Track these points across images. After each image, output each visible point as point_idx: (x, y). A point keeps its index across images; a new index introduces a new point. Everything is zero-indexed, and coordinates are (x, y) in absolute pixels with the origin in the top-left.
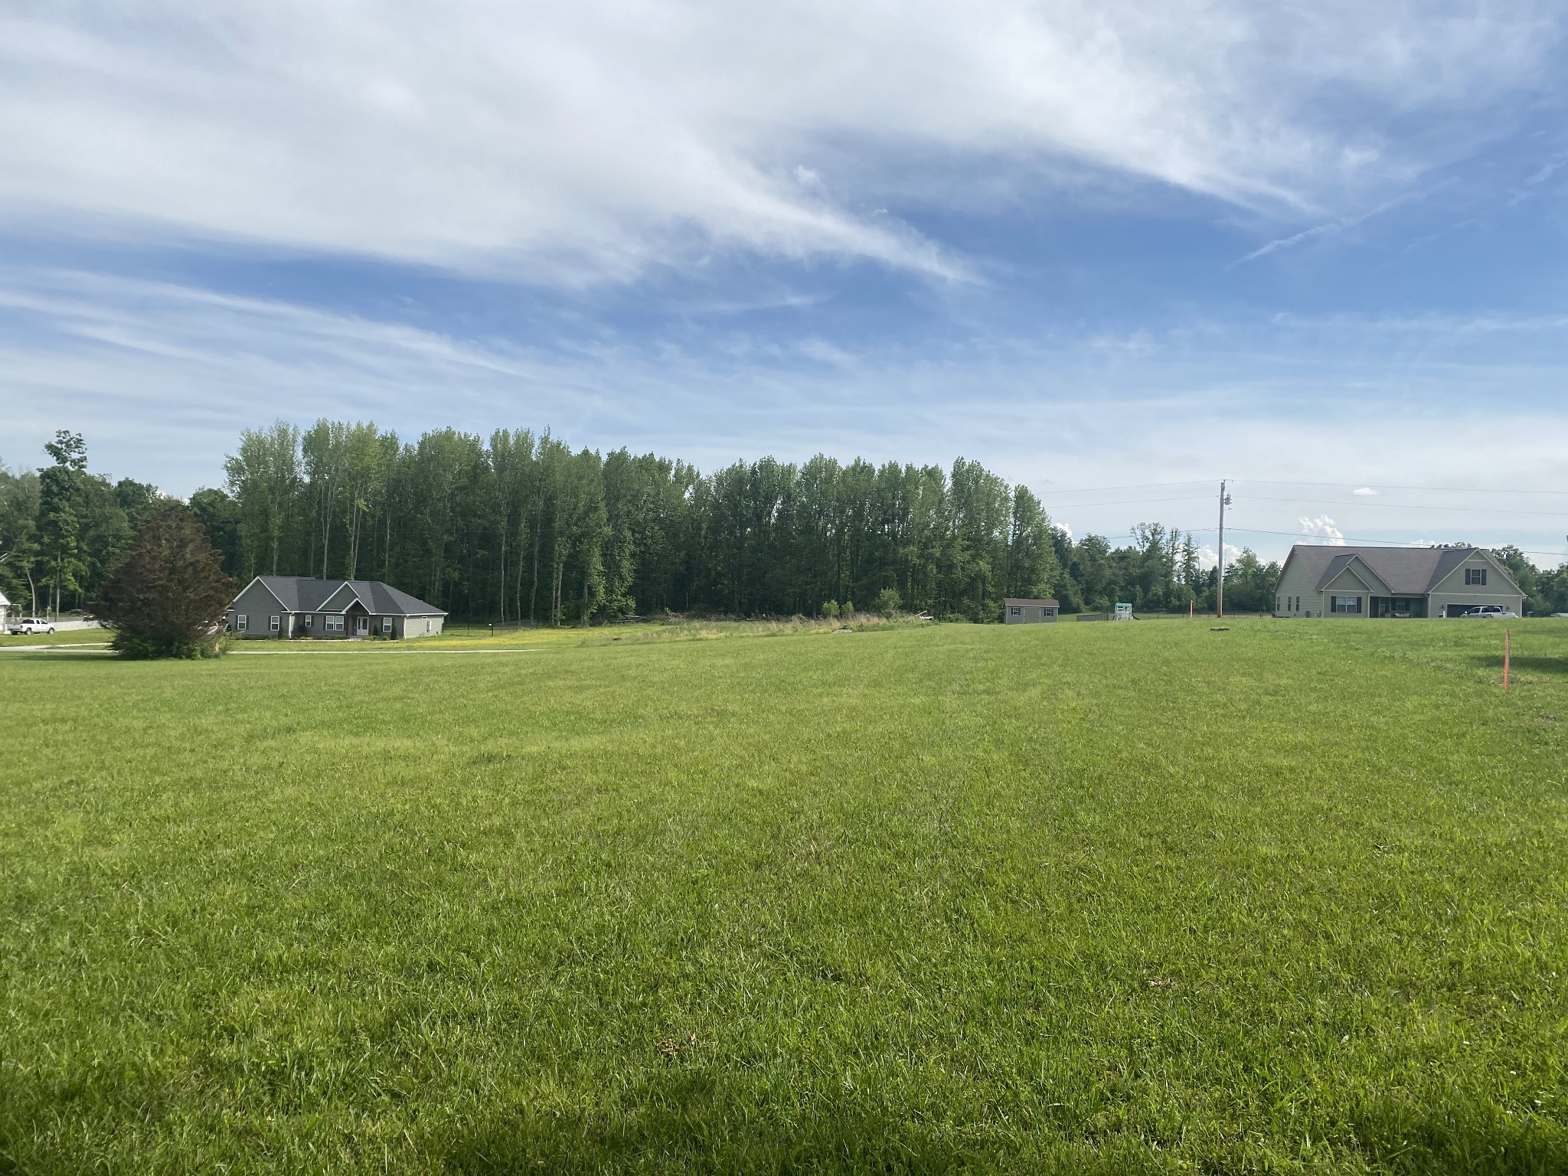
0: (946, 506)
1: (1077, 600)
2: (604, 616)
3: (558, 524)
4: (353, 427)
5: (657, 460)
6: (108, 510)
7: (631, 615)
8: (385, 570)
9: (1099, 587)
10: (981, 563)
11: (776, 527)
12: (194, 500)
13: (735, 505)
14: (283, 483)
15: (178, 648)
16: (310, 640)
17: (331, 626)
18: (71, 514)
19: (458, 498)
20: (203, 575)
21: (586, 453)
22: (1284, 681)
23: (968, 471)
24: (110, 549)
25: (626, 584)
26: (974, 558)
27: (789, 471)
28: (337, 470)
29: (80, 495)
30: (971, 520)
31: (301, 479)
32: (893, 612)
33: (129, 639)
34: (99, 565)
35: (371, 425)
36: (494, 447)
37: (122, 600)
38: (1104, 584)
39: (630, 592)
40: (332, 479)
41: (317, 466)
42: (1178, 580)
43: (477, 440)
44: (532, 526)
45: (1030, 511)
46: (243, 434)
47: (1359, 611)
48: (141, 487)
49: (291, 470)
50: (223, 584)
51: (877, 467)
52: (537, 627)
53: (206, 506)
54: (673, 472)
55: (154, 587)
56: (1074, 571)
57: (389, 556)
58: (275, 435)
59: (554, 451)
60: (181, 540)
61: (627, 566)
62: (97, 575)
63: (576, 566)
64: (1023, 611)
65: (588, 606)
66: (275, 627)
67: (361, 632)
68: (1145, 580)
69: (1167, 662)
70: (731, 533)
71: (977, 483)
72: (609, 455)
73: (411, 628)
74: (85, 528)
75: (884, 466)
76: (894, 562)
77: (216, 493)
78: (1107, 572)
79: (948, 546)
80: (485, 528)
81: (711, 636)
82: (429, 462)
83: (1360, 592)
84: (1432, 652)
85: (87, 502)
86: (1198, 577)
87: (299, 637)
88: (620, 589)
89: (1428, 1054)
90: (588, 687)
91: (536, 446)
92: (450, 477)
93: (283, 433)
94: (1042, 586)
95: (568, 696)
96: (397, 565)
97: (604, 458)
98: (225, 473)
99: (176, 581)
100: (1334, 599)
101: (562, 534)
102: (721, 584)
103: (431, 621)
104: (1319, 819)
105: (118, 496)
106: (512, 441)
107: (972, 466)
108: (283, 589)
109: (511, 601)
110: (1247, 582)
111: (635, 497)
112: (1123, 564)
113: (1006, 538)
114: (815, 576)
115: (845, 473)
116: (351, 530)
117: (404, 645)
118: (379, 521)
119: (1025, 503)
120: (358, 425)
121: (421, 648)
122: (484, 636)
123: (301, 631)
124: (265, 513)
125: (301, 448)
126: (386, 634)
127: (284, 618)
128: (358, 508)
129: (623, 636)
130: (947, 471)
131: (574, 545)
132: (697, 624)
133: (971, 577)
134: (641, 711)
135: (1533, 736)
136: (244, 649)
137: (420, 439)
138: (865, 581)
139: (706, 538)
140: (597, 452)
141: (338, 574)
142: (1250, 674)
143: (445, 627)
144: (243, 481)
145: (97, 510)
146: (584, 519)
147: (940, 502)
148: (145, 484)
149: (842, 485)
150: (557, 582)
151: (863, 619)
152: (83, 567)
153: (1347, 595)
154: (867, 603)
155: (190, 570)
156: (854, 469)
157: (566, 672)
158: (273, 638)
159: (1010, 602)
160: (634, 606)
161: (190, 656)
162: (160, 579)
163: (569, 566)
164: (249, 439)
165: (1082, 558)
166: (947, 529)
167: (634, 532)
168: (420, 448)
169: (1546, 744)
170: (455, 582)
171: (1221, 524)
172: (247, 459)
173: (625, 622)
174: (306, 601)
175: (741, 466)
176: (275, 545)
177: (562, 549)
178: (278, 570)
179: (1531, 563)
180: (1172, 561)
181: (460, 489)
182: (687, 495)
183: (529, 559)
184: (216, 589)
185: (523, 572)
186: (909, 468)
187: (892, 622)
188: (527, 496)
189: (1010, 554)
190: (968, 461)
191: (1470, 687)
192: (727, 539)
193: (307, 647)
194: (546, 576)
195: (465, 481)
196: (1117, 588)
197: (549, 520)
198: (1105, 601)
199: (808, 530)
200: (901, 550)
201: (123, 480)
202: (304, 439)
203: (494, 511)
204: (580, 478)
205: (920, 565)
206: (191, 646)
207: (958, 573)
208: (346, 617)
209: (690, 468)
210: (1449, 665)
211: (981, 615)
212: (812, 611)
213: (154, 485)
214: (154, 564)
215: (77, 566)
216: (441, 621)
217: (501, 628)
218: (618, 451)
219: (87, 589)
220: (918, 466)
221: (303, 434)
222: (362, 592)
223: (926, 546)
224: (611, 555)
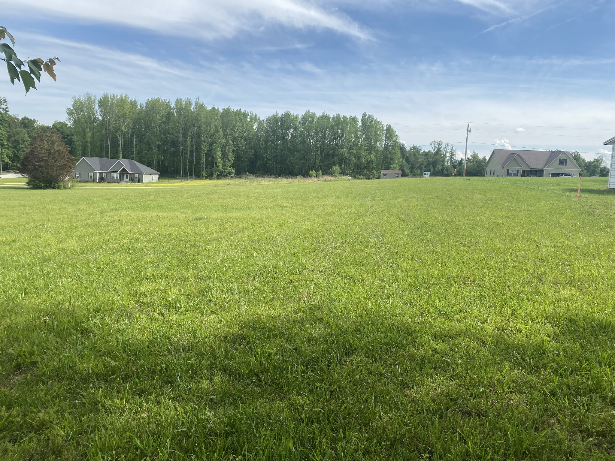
0: (359, 133)
1: (407, 171)
2: (222, 175)
3: (203, 138)
4: (119, 96)
5: (243, 112)
6: (18, 129)
7: (233, 175)
8: (134, 155)
9: (416, 166)
10: (372, 156)
11: (291, 141)
12: (53, 125)
13: (274, 131)
14: (90, 119)
15: (54, 185)
16: (105, 183)
17: (113, 177)
18: (4, 131)
19: (162, 126)
20: (62, 155)
21: (214, 108)
22: (494, 196)
23: (368, 118)
24: (20, 145)
25: (231, 163)
26: (369, 153)
27: (296, 117)
28: (113, 114)
29: (6, 123)
30: (368, 138)
31: (98, 118)
32: (337, 175)
33: (34, 181)
34: (16, 152)
35: (126, 96)
36: (176, 105)
37: (30, 165)
38: (418, 165)
39: (232, 166)
40: (111, 118)
41: (104, 112)
42: (447, 164)
43: (169, 102)
44: (192, 138)
45: (392, 135)
46: (73, 99)
47: (517, 175)
48: (31, 120)
49: (94, 114)
50: (71, 159)
51: (331, 116)
52: (196, 179)
53: (59, 128)
54: (249, 117)
55: (43, 160)
56: (407, 160)
57: (135, 150)
58: (87, 100)
59: (201, 108)
60: (52, 141)
61: (231, 155)
62: (16, 156)
63: (211, 155)
64: (388, 175)
65: (216, 171)
66: (91, 178)
67: (126, 180)
68: (434, 164)
69: (448, 190)
70: (273, 143)
71: (371, 123)
72: (223, 109)
73: (146, 179)
74: (10, 137)
75: (334, 116)
76: (337, 155)
77: (62, 123)
78: (420, 160)
79: (359, 149)
80: (173, 139)
81: (266, 183)
82: (150, 111)
83: (518, 168)
84: (548, 187)
85: (10, 126)
86: (455, 162)
87: (101, 182)
88: (228, 165)
89: (566, 300)
90: (227, 198)
91: (193, 105)
92: (158, 117)
93: (89, 99)
94: (395, 165)
95: (220, 201)
96: (138, 154)
97: (221, 111)
98: (66, 115)
99: (51, 158)
100: (508, 170)
101: (204, 142)
102: (269, 163)
103: (154, 176)
104: (516, 238)
105: (22, 124)
106: (183, 103)
107: (369, 116)
108: (94, 162)
109: (185, 169)
110: (474, 165)
111: (233, 127)
112: (426, 157)
113: (382, 146)
114: (306, 161)
115: (318, 119)
116: (120, 139)
117: (144, 185)
118: (131, 135)
119: (390, 132)
120: (121, 96)
121: (151, 186)
122: (175, 182)
123: (102, 179)
124: (84, 131)
125: (97, 105)
126: (136, 181)
127: (95, 174)
128: (122, 130)
129: (231, 183)
130: (360, 118)
131: (210, 146)
132: (260, 179)
133: (367, 161)
134: (250, 206)
135: (589, 213)
136: (80, 186)
137: (146, 102)
138: (326, 163)
139: (262, 145)
140: (218, 108)
141: (115, 156)
142: (481, 194)
143: (159, 178)
144: (74, 118)
145: (14, 129)
146: (213, 136)
147: (356, 131)
148: (33, 119)
149: (317, 124)
150: (203, 161)
151: (326, 177)
152: (10, 153)
153: (513, 168)
154: (327, 171)
155: (57, 153)
156: (322, 117)
157: (216, 193)
158: (91, 182)
159: (383, 171)
160: (234, 172)
161: (59, 188)
162: (44, 157)
163: (208, 155)
164: (76, 101)
165: (410, 154)
166: (359, 142)
167: (233, 141)
168: (146, 106)
169: (594, 216)
170: (162, 161)
171: (467, 140)
172: (75, 109)
173: (231, 178)
174: (103, 167)
175: (277, 115)
176: (89, 144)
177: (205, 148)
178: (90, 155)
179: (583, 158)
180: (445, 156)
181: (163, 123)
182: (255, 127)
183: (191, 152)
184: (68, 162)
185: (189, 157)
186: (344, 117)
187: (337, 178)
188: (190, 126)
189: (383, 152)
190: (368, 114)
191: (564, 198)
192: (271, 145)
193: (104, 185)
194: (199, 159)
195: (164, 119)
196: (423, 167)
197: (199, 136)
198: (419, 172)
199: (304, 142)
200: (340, 150)
201: (23, 117)
202: (99, 101)
203: (177, 132)
204: (211, 119)
205: (348, 156)
206: (59, 184)
207: (363, 160)
208: (120, 174)
209: (256, 115)
210: (556, 191)
211: (371, 176)
212: (305, 174)
213: (36, 120)
214: (42, 151)
215: (8, 152)
216: (158, 176)
217: (182, 179)
218: (226, 108)
219: (12, 162)
220: (348, 116)
221: (98, 99)
222: (126, 164)
223: (350, 149)
224: (225, 151)
